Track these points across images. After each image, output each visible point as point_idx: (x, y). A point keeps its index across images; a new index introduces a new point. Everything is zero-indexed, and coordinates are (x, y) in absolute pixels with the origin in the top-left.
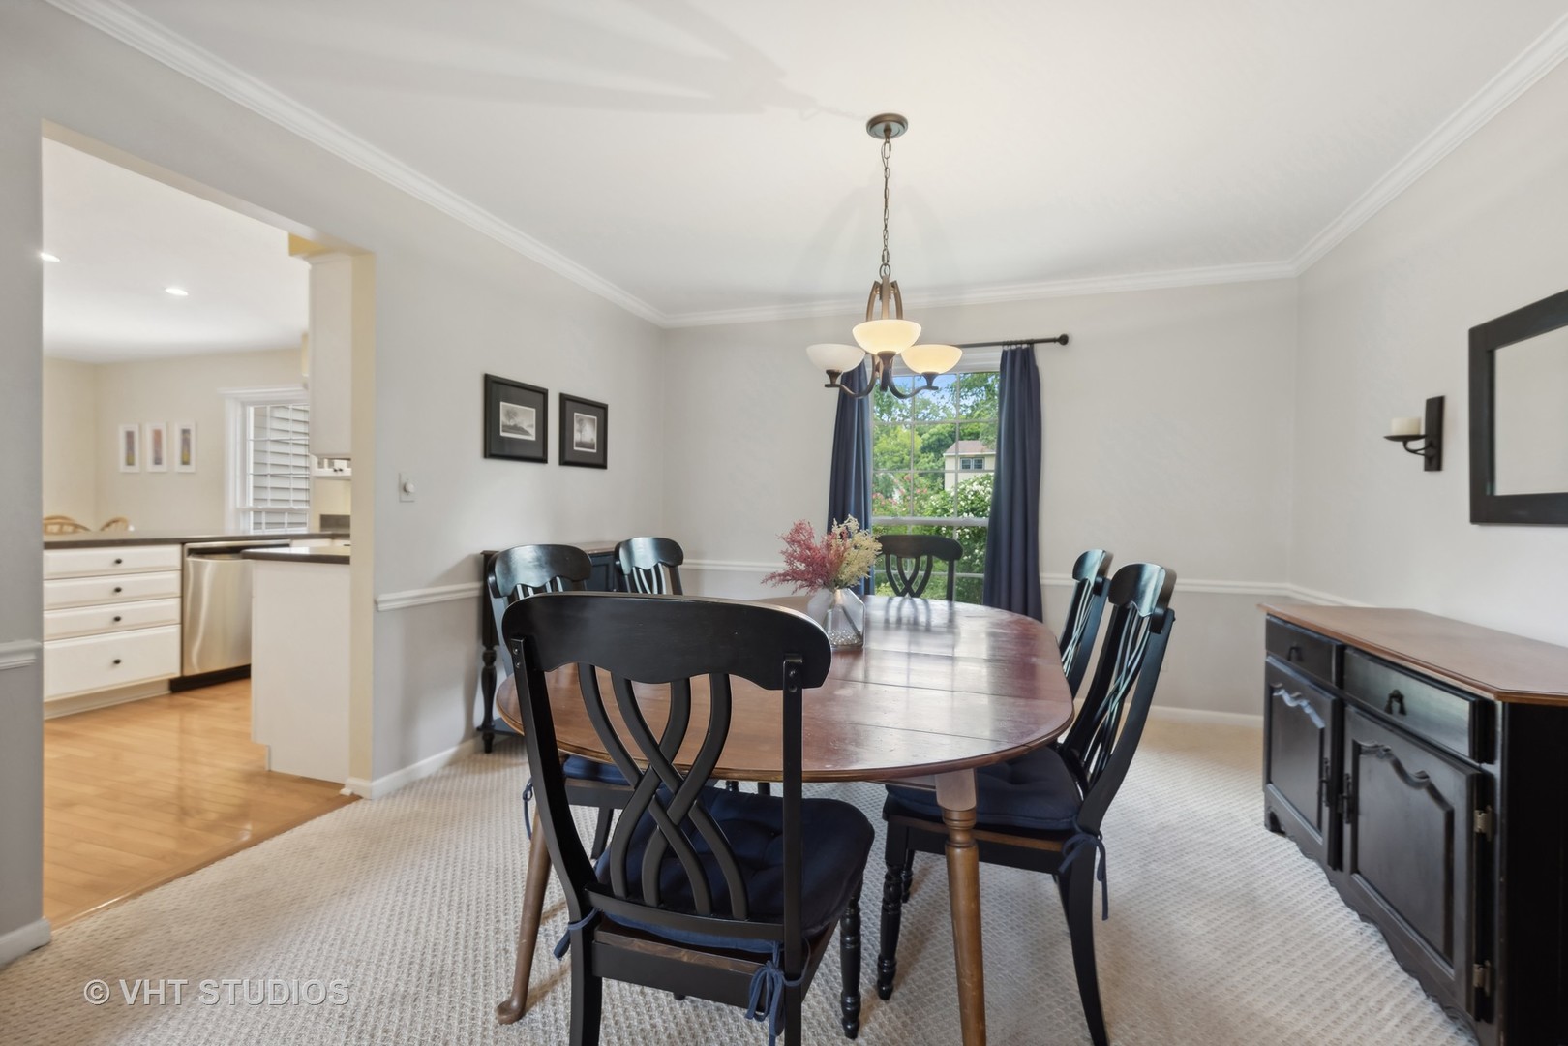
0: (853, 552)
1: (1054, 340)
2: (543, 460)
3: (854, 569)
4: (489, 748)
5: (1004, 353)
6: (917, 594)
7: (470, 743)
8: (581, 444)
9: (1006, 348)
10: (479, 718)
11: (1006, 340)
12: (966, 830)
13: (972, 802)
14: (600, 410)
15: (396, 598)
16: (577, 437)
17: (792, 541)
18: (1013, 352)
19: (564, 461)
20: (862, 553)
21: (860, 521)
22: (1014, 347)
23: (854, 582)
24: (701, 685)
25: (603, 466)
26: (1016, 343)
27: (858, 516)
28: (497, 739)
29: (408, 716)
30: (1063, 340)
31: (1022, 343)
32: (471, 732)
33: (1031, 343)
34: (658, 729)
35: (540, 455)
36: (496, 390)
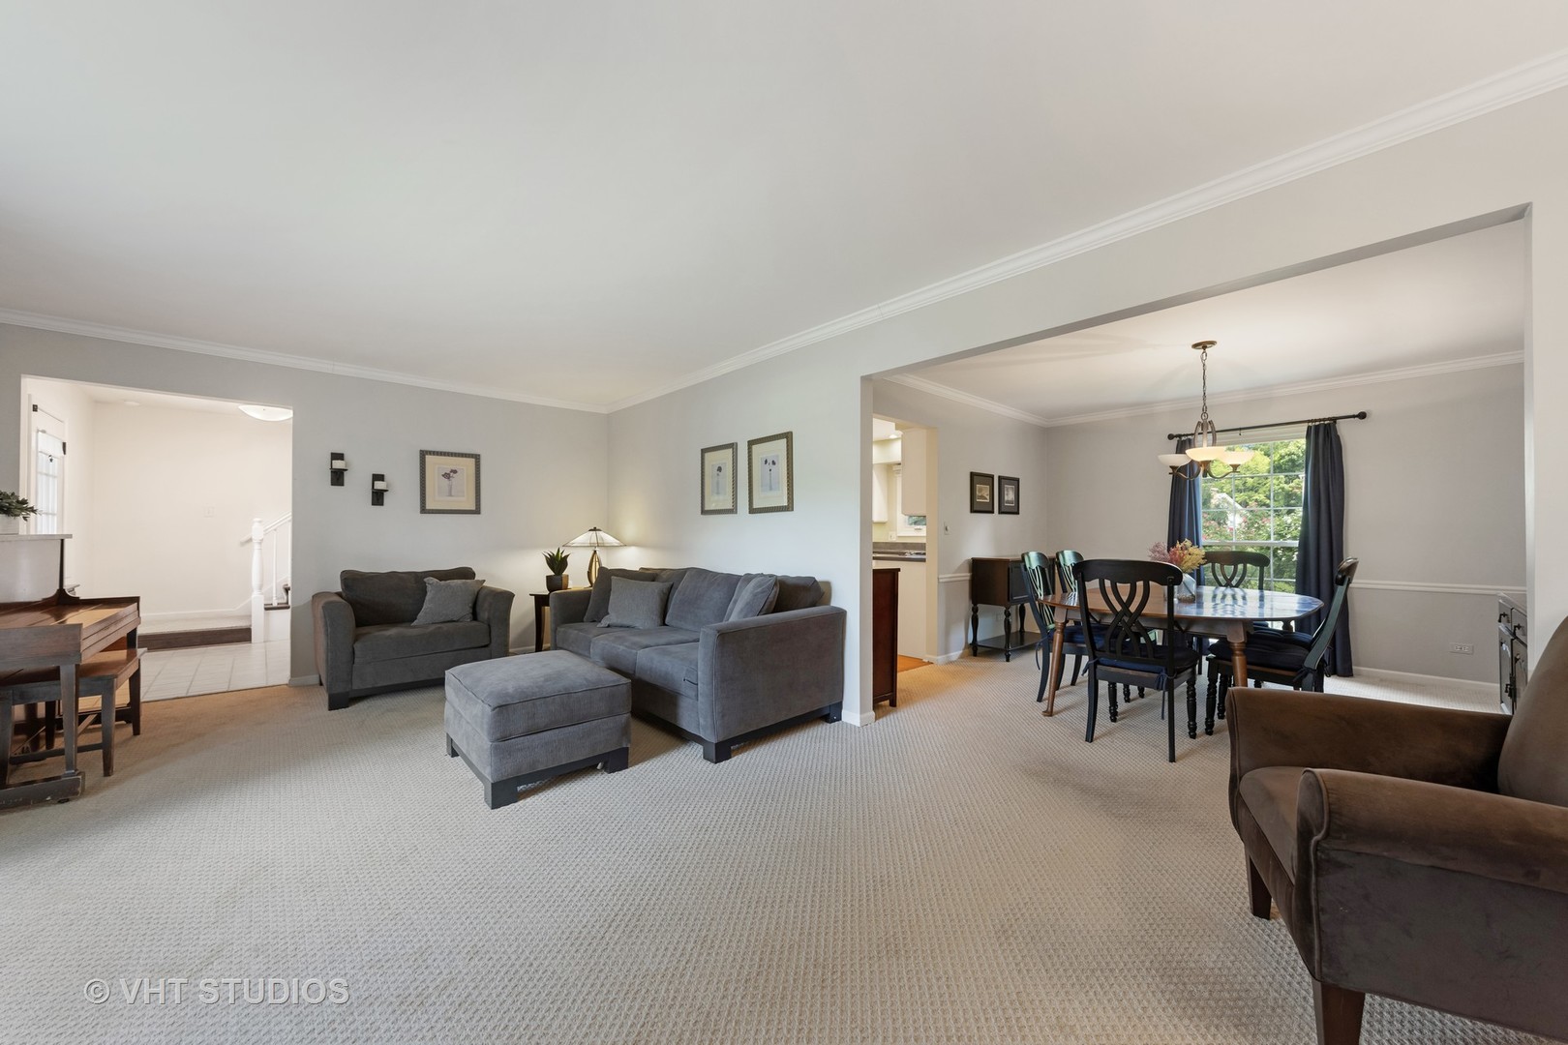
0: (1188, 557)
1: (1354, 416)
2: (992, 512)
3: (1189, 564)
4: (975, 654)
5: (1309, 428)
6: (1237, 586)
7: (967, 650)
8: (1008, 502)
9: (1310, 424)
10: (970, 640)
11: (1310, 419)
12: (1240, 650)
13: (1243, 639)
14: (1016, 481)
15: (946, 576)
16: (1006, 498)
17: (1154, 551)
18: (1317, 427)
19: (1000, 512)
20: (1194, 556)
21: (1193, 542)
22: (1317, 423)
23: (1189, 571)
24: (1140, 584)
25: (1018, 513)
26: (1320, 420)
27: (1191, 539)
28: (980, 650)
29: (947, 633)
30: (1362, 416)
31: (1324, 420)
32: (967, 646)
33: (1334, 420)
34: (1125, 598)
35: (990, 509)
36: (974, 477)
